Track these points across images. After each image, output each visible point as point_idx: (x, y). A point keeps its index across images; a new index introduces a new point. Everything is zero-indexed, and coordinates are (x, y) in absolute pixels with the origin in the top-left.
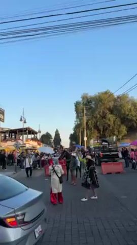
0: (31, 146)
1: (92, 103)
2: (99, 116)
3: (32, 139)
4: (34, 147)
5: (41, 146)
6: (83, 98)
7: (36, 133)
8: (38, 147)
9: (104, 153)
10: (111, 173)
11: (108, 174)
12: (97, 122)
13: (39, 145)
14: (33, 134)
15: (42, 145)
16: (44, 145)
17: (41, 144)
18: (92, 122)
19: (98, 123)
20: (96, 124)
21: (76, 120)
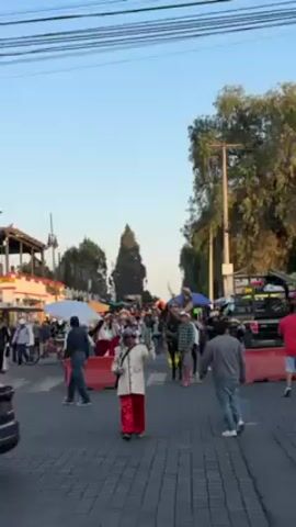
0: (22, 297)
1: (258, 123)
2: (282, 179)
3: (26, 271)
4: (33, 302)
5: (61, 298)
6: (224, 105)
7: (41, 249)
8: (50, 300)
9: (265, 322)
10: (266, 380)
11: (256, 382)
12: (275, 203)
13: (54, 292)
14: (27, 250)
15: (65, 294)
16: (70, 292)
17: (62, 289)
18: (254, 203)
19: (280, 207)
20: (272, 209)
21: (193, 194)
